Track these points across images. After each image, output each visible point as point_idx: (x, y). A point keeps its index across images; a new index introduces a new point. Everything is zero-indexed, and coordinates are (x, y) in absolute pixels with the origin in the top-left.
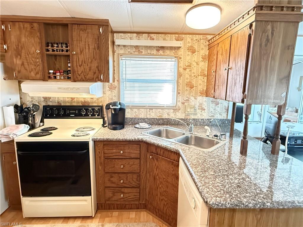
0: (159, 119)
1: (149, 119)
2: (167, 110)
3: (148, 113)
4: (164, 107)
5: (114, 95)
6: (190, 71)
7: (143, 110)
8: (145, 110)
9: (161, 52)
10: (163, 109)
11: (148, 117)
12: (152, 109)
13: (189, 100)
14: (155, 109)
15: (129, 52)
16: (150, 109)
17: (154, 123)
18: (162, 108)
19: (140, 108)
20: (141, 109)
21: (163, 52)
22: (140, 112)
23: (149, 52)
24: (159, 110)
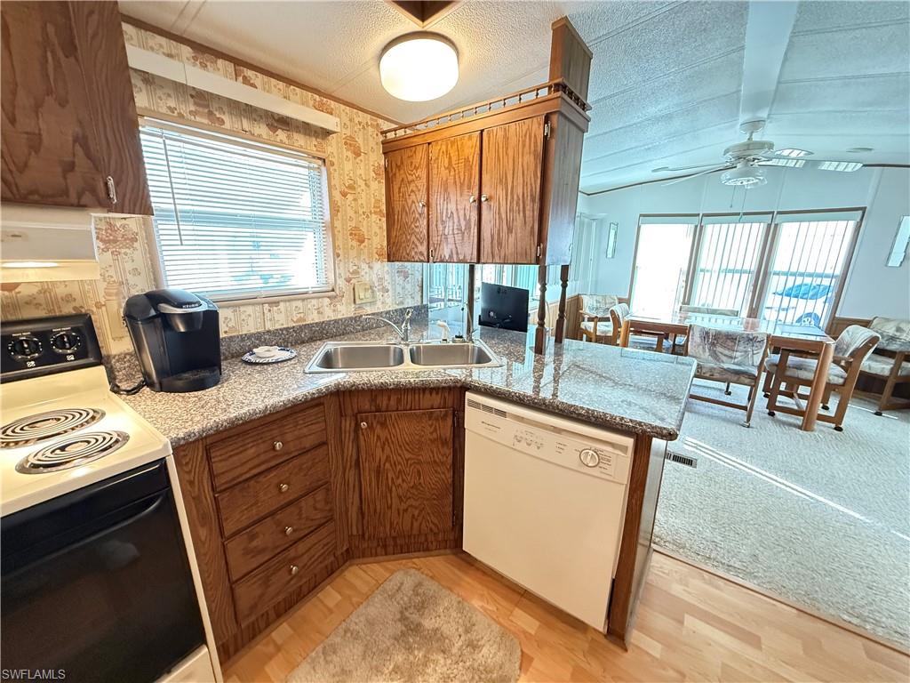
0: (300, 327)
1: (275, 333)
2: (314, 302)
3: (268, 315)
4: (306, 293)
5: (129, 266)
6: (355, 200)
7: (249, 310)
8: (258, 308)
9: (281, 135)
10: (307, 299)
11: (269, 326)
12: (277, 303)
13: (359, 270)
14: (285, 301)
15: (172, 110)
16: (270, 304)
17: (290, 340)
18: (302, 296)
19: (239, 306)
20: (242, 309)
21: (288, 137)
22: (243, 317)
23: (246, 124)
24: (295, 304)
